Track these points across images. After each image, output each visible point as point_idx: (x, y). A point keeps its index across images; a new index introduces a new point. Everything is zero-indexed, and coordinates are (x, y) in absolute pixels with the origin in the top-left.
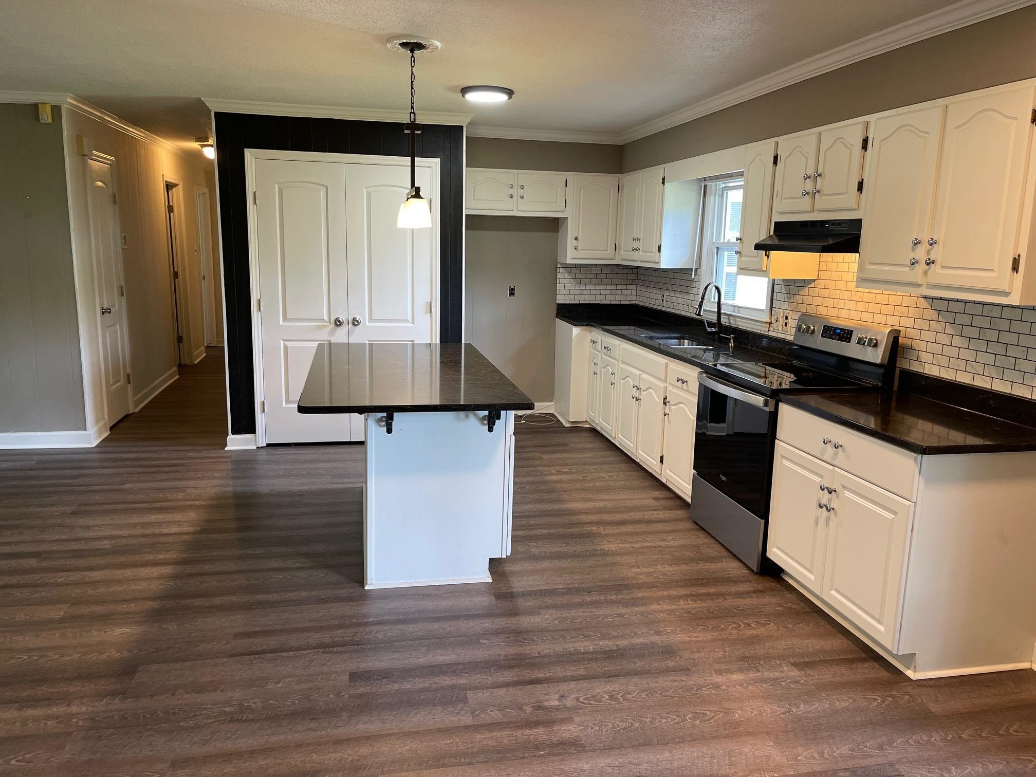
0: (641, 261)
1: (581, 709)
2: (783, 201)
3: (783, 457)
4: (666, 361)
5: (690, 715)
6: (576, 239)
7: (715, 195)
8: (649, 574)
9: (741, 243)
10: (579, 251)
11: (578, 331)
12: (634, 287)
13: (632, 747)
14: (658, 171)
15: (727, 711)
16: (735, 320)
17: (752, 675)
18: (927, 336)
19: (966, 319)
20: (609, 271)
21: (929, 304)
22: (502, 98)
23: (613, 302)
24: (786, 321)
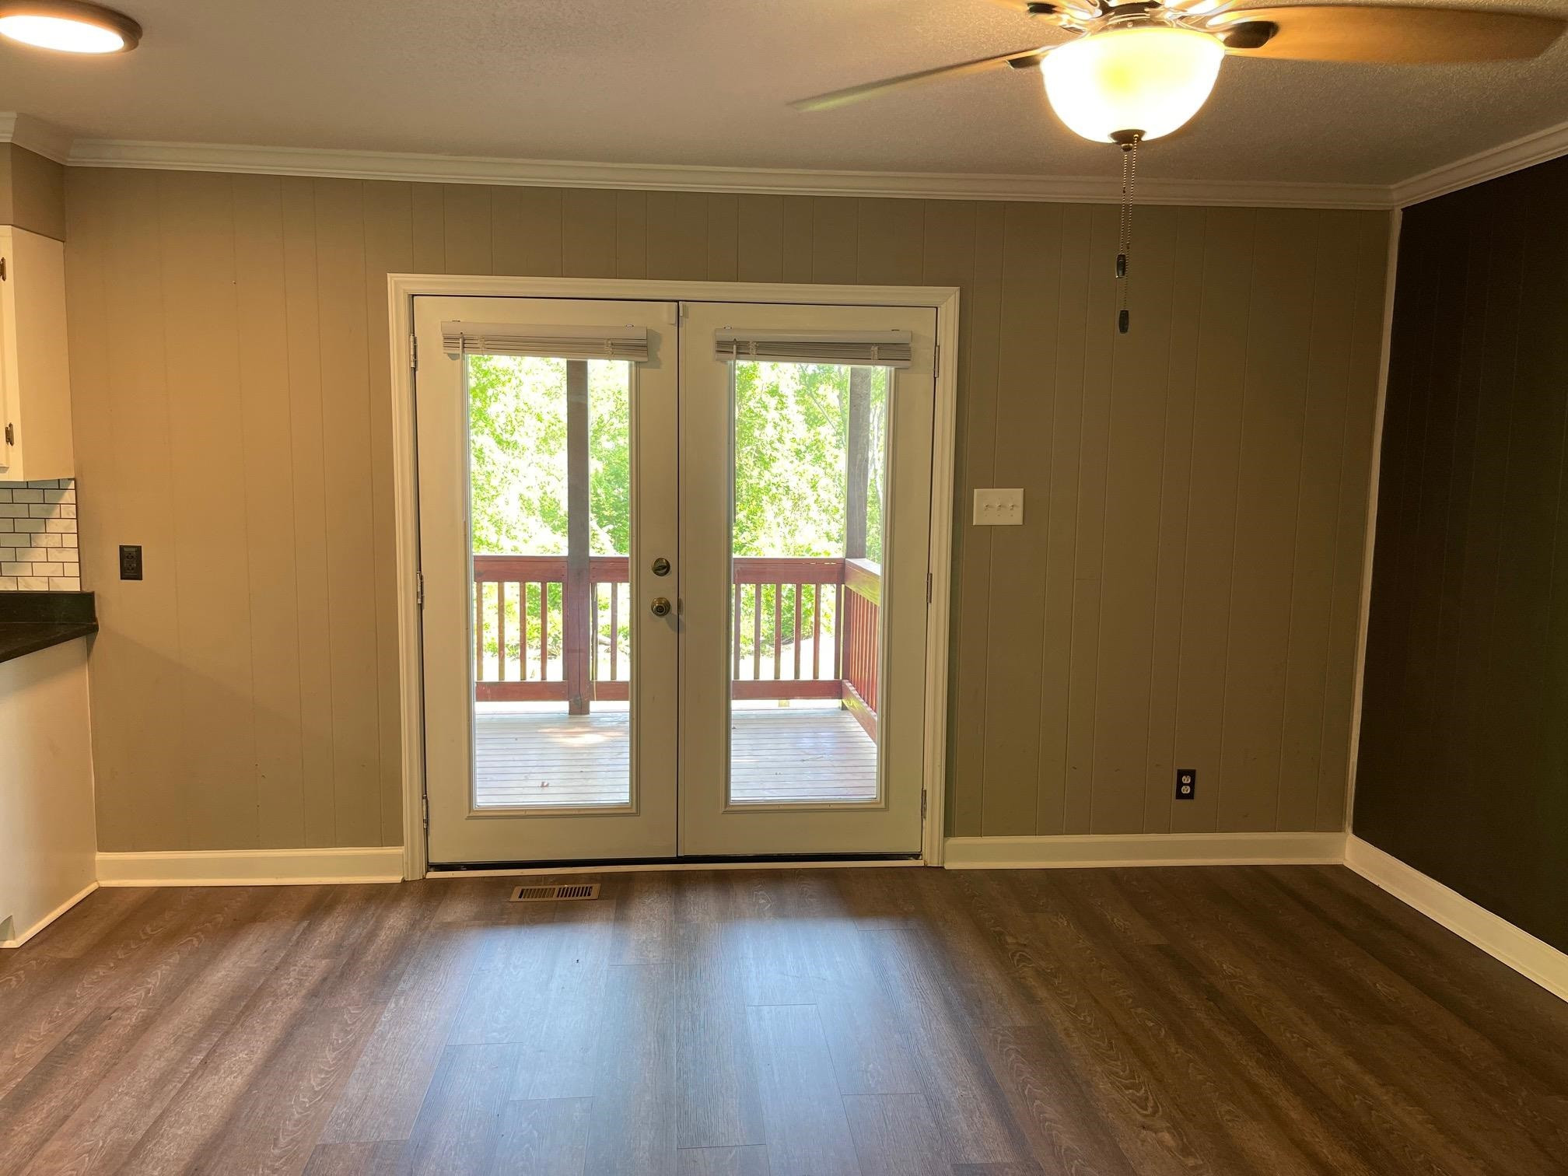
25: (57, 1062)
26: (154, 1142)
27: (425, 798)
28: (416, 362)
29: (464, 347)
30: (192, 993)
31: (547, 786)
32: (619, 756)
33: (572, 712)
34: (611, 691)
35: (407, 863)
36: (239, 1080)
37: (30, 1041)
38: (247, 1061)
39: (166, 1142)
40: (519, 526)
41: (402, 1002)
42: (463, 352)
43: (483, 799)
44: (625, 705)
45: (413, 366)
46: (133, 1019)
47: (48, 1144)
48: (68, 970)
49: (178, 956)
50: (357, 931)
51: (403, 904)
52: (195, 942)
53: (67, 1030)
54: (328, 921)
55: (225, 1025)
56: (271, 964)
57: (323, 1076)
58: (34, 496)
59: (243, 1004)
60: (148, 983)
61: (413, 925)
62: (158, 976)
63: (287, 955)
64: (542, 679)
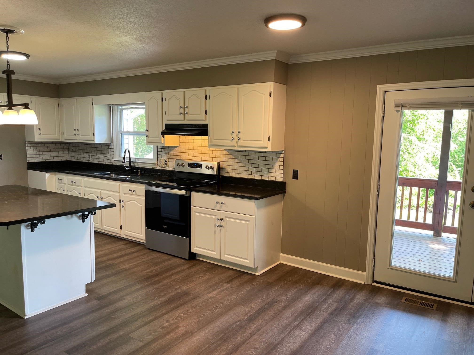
0: (80, 140)
1: (178, 322)
2: (169, 116)
3: (195, 212)
4: (119, 184)
5: (213, 309)
6: (39, 129)
7: (117, 111)
8: (151, 272)
9: (148, 132)
10: (41, 135)
11: (49, 175)
12: (67, 152)
13: (206, 325)
14: (89, 99)
15: (222, 303)
16: (137, 164)
17: (218, 290)
18: (229, 164)
19: (243, 157)
20: (54, 145)
21: (229, 153)
22: (23, 58)
23: (57, 160)
24: (166, 163)
25: (261, 312)
26: (280, 346)
27: (374, 258)
28: (384, 114)
29: (402, 108)
30: (298, 302)
31: (421, 261)
32: (451, 255)
33: (434, 235)
34: (451, 230)
35: (366, 278)
36: (306, 335)
37: (256, 303)
38: (309, 329)
39: (283, 347)
40: (422, 167)
41: (358, 326)
42: (402, 109)
43: (395, 263)
44: (455, 236)
45: (383, 115)
46: (282, 305)
47: (254, 336)
48: (269, 285)
49: (296, 289)
50: (347, 297)
51: (364, 292)
52: (302, 286)
53: (265, 303)
54: (339, 290)
55: (305, 315)
56: (321, 300)
57: (330, 343)
58: (274, 155)
59: (311, 310)
60: (288, 295)
61: (366, 300)
62: (290, 294)
63: (325, 298)
64: (424, 222)
